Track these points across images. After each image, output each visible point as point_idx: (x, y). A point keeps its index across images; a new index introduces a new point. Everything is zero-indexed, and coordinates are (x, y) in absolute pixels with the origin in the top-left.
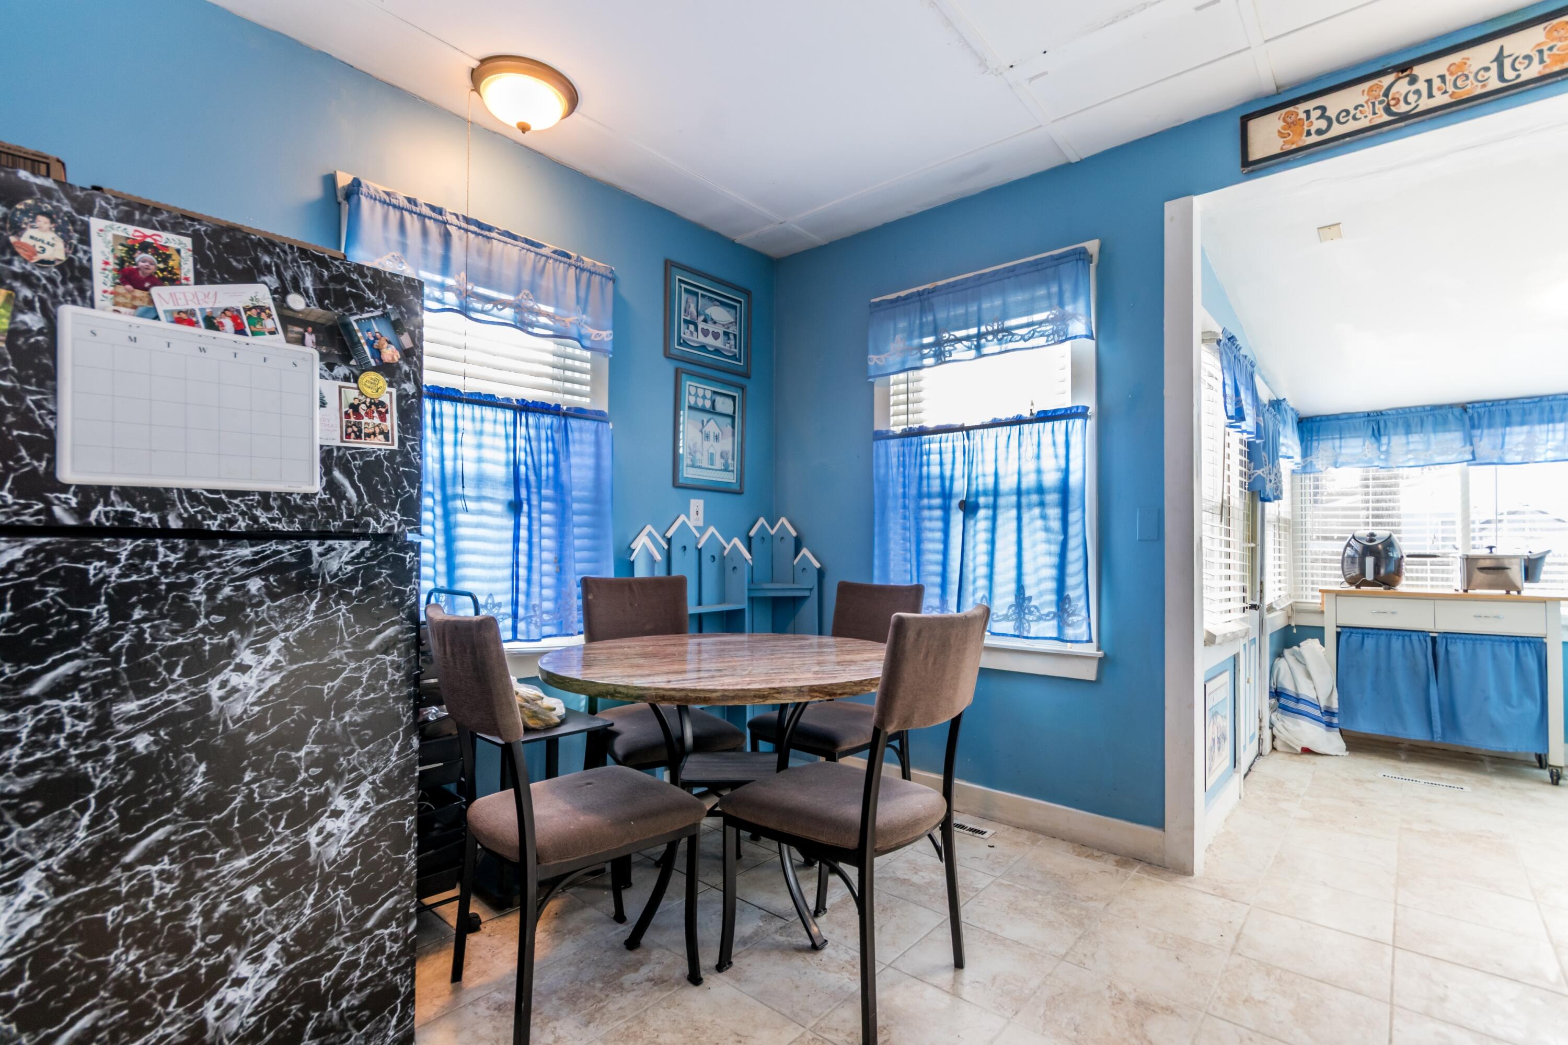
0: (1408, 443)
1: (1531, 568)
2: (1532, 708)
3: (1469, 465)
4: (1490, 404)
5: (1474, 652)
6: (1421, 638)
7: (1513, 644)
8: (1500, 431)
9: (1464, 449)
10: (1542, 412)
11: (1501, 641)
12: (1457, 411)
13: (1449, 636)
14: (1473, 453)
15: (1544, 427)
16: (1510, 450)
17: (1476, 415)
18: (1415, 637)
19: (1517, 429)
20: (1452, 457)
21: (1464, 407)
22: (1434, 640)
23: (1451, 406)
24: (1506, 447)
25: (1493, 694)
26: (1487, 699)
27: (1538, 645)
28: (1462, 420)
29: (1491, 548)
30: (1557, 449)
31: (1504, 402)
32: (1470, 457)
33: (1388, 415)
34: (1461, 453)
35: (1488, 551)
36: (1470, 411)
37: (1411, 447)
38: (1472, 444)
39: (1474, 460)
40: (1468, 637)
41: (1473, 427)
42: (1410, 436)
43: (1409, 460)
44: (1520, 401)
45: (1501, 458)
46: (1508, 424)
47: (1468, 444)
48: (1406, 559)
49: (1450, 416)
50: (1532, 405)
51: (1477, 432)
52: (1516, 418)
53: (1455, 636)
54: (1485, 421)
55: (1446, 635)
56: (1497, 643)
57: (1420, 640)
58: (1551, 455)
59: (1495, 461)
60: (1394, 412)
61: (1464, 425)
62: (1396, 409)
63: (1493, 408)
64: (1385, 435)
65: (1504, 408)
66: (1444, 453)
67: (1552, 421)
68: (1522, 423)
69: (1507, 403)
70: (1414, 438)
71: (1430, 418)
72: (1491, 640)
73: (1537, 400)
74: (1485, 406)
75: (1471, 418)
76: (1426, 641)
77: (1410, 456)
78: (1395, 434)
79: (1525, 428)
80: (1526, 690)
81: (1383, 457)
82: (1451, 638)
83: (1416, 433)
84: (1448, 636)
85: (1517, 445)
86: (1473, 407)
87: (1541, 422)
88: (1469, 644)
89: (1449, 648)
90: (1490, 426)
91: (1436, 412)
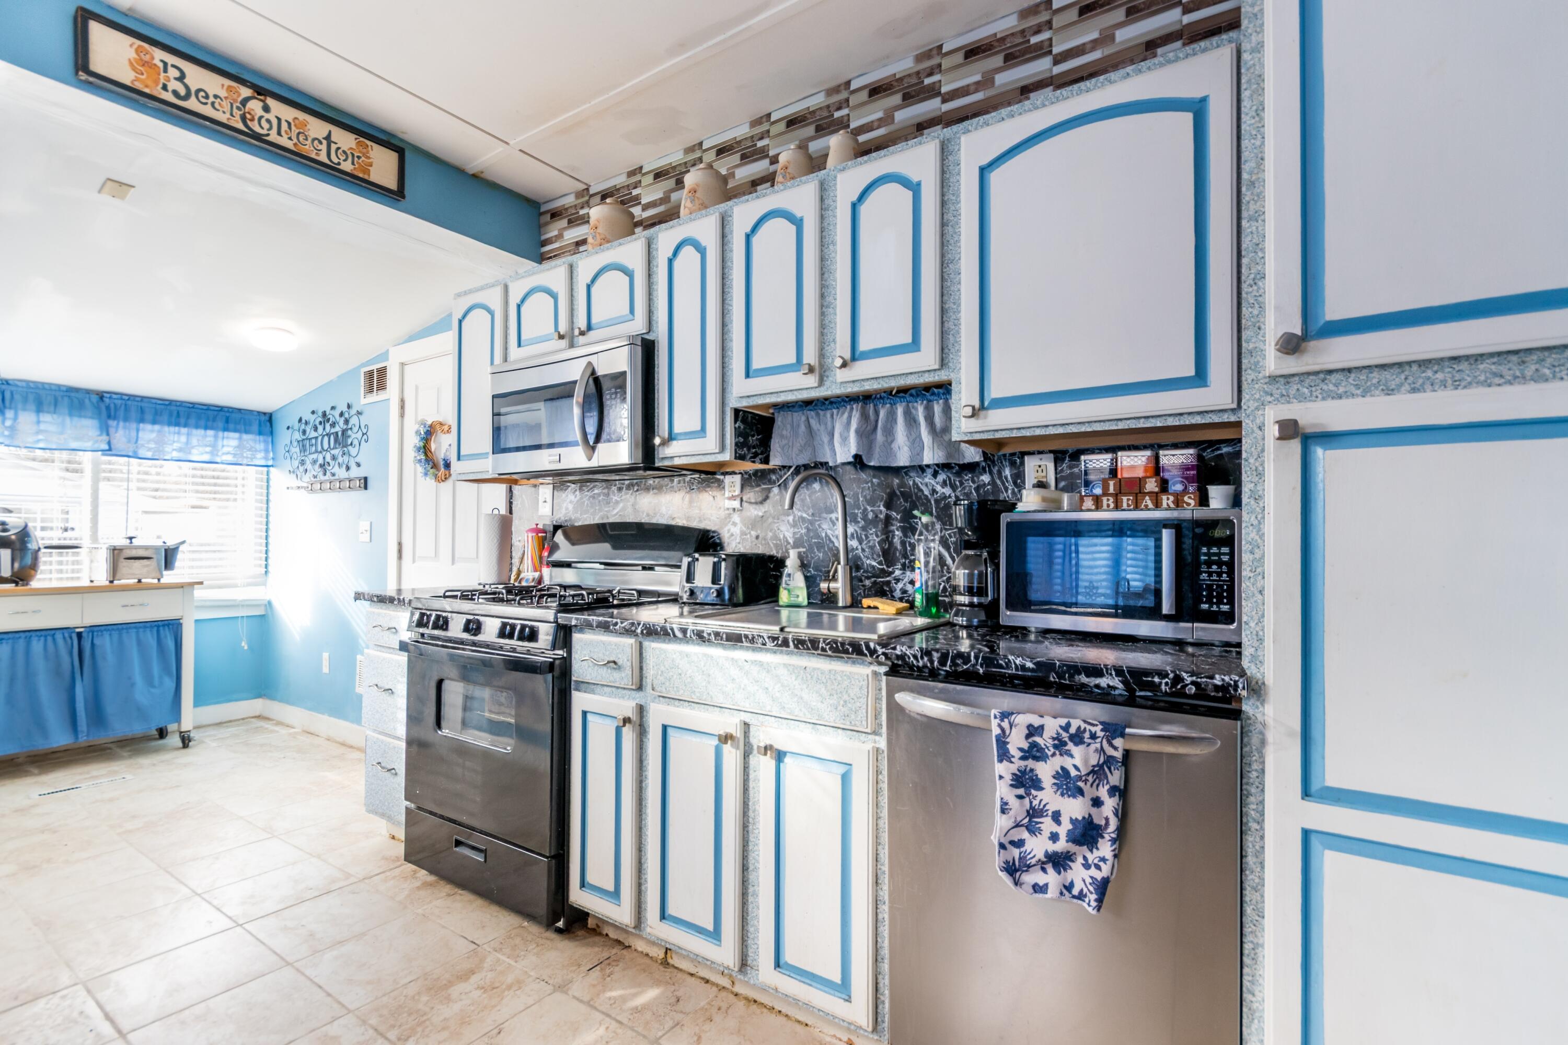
0: (38, 422)
1: (169, 557)
2: (170, 684)
3: (103, 455)
4: (127, 398)
5: (121, 642)
6: (67, 635)
7: (155, 629)
8: (134, 425)
9: (100, 438)
10: (171, 414)
11: (145, 627)
12: (95, 398)
13: (96, 629)
14: (109, 443)
15: (172, 429)
16: (143, 445)
17: (112, 406)
18: (59, 636)
19: (149, 427)
20: (89, 445)
21: (101, 395)
22: (79, 635)
23: (88, 392)
24: (140, 442)
25: (138, 679)
26: (133, 685)
27: (174, 627)
28: (98, 408)
29: (131, 538)
30: (180, 450)
31: (139, 399)
32: (107, 447)
33: (17, 386)
34: (97, 442)
35: (128, 541)
36: (107, 400)
37: (42, 427)
38: (108, 434)
39: (109, 450)
40: (115, 627)
41: (109, 417)
42: (41, 414)
43: (38, 441)
44: (154, 401)
45: (135, 452)
46: (142, 420)
47: (105, 434)
48: (43, 550)
49: (87, 401)
50: (163, 407)
51: (112, 423)
52: (149, 416)
53: (103, 628)
54: (121, 413)
55: (93, 629)
56: (141, 630)
57: (64, 638)
58: (175, 454)
59: (130, 454)
60: (24, 384)
61: (100, 413)
62: (27, 382)
63: (129, 403)
64: (10, 408)
65: (139, 404)
66: (77, 439)
67: (177, 424)
68: (154, 422)
69: (142, 401)
70: (46, 417)
71: (66, 399)
72: (135, 628)
73: (167, 403)
74: (122, 399)
75: (108, 408)
76: (71, 638)
77: (41, 437)
78: (24, 410)
79: (157, 427)
80: (166, 669)
81: (6, 433)
82: (97, 631)
83: (48, 412)
84: (94, 629)
85: (149, 441)
86: (110, 398)
87: (170, 424)
88: (115, 635)
89: (96, 641)
90: (126, 419)
91: (73, 394)
